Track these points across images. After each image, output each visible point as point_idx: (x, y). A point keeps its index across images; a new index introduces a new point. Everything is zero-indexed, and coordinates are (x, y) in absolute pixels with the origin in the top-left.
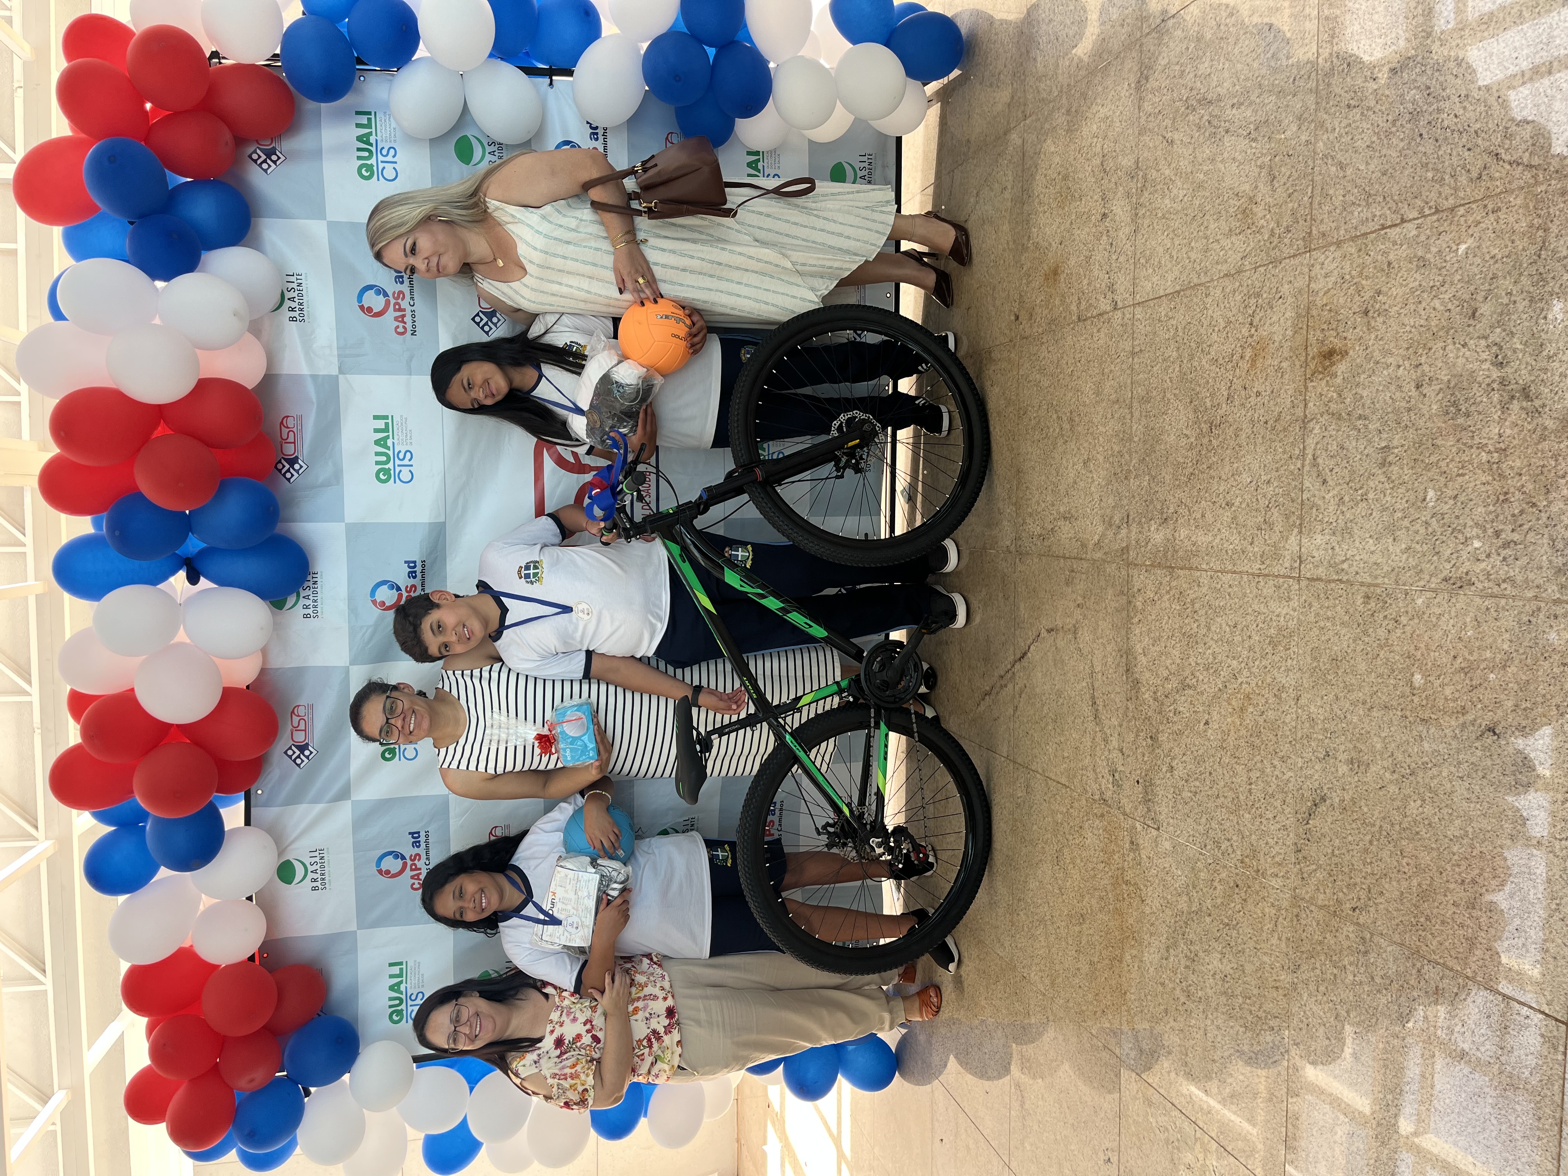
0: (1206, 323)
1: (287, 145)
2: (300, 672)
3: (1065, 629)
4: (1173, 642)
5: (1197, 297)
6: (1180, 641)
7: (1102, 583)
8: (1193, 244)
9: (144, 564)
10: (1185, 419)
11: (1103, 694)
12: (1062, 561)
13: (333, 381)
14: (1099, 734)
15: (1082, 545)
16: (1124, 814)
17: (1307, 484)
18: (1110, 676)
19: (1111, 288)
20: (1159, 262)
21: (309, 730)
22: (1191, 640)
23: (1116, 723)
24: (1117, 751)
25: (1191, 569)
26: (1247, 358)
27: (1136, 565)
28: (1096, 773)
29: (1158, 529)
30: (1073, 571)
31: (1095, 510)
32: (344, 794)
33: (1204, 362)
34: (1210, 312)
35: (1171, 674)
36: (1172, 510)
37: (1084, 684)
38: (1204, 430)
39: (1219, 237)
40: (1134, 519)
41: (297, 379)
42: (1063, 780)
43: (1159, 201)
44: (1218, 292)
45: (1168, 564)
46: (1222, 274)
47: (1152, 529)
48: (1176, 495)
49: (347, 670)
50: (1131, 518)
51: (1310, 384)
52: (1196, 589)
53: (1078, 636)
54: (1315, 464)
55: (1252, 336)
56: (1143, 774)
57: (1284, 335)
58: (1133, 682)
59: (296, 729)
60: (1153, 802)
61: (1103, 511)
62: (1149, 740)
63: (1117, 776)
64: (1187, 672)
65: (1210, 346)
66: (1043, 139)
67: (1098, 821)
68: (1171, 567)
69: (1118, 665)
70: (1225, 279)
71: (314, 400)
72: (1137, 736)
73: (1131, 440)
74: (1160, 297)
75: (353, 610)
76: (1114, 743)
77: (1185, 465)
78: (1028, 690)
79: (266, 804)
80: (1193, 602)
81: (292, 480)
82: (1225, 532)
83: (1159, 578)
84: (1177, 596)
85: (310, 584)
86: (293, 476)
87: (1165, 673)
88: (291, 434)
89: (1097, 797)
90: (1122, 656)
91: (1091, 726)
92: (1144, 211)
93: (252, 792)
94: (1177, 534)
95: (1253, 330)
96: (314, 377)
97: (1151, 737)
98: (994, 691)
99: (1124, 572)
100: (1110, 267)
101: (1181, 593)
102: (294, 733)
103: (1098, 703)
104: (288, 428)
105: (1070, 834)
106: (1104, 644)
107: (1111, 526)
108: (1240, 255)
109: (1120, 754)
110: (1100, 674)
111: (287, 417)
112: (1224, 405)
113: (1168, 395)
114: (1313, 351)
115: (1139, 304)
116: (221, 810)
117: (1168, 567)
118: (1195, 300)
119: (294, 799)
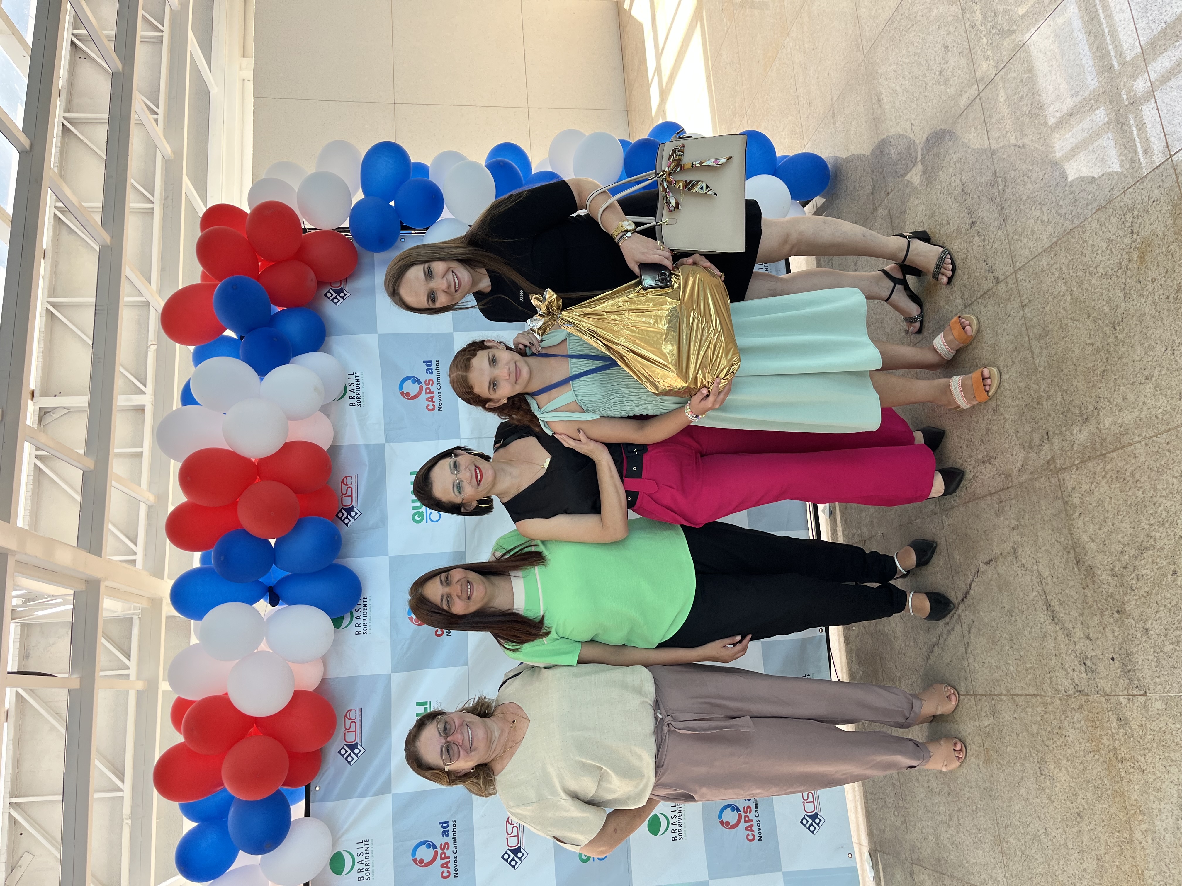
0: (1088, 253)
1: (351, 286)
2: (353, 680)
3: (1004, 554)
4: (1120, 517)
5: (1074, 238)
6: (1128, 513)
7: (1035, 499)
8: (1061, 203)
9: (241, 589)
10: (1086, 332)
11: (1056, 594)
12: (989, 498)
13: (381, 448)
14: (1060, 633)
15: (1006, 477)
16: (1105, 695)
18: (1060, 576)
19: (991, 270)
20: (1032, 230)
21: (359, 730)
22: (1138, 507)
23: (1077, 615)
24: (1084, 640)
25: (1123, 447)
26: (1135, 259)
27: (1064, 469)
28: (1066, 670)
29: (1080, 430)
30: (1001, 502)
31: (1013, 443)
32: (386, 788)
33: (1094, 281)
34: (1090, 242)
35: (1125, 545)
36: (1091, 408)
37: (1035, 594)
38: (1108, 332)
39: (1084, 187)
40: (1054, 433)
41: (355, 448)
42: (1032, 690)
43: (1021, 189)
44: (1095, 225)
45: (1099, 453)
46: (1094, 211)
47: (1075, 432)
48: (1093, 395)
49: (389, 677)
50: (1050, 433)
52: (1133, 461)
53: (1018, 554)
55: (1135, 241)
56: (1117, 649)
57: (1165, 227)
58: (1086, 570)
59: (348, 730)
60: (1134, 671)
61: (1021, 440)
62: (1116, 615)
63: (1089, 663)
64: (1142, 536)
65: (1096, 267)
66: (906, 200)
67: (1077, 715)
68: (1102, 455)
69: (1067, 561)
70: (1099, 212)
71: (367, 463)
72: (1102, 616)
73: (1036, 371)
74: (1039, 254)
75: (394, 626)
76: (1079, 633)
77: (1094, 368)
78: (976, 623)
79: (323, 800)
80: (1132, 474)
81: (349, 525)
82: (1150, 402)
83: (1092, 469)
84: (1114, 477)
85: (361, 607)
86: (350, 521)
87: (1119, 548)
88: (350, 489)
89: (1071, 692)
90: (1069, 552)
91: (1050, 628)
92: (1009, 203)
93: (312, 788)
94: (1101, 426)
95: (1135, 236)
96: (367, 446)
97: (1118, 612)
98: (942, 639)
99: (1054, 480)
100: (986, 256)
101: (1118, 472)
102: (347, 734)
103: (1052, 604)
104: (347, 485)
105: (1049, 739)
106: (1047, 551)
107: (1031, 448)
108: (1108, 189)
109: (1088, 642)
110: (1049, 579)
111: (347, 477)
112: (1123, 304)
113: (1065, 322)
115: (1020, 269)
117: (1098, 456)
118: (1073, 240)
119: (345, 795)
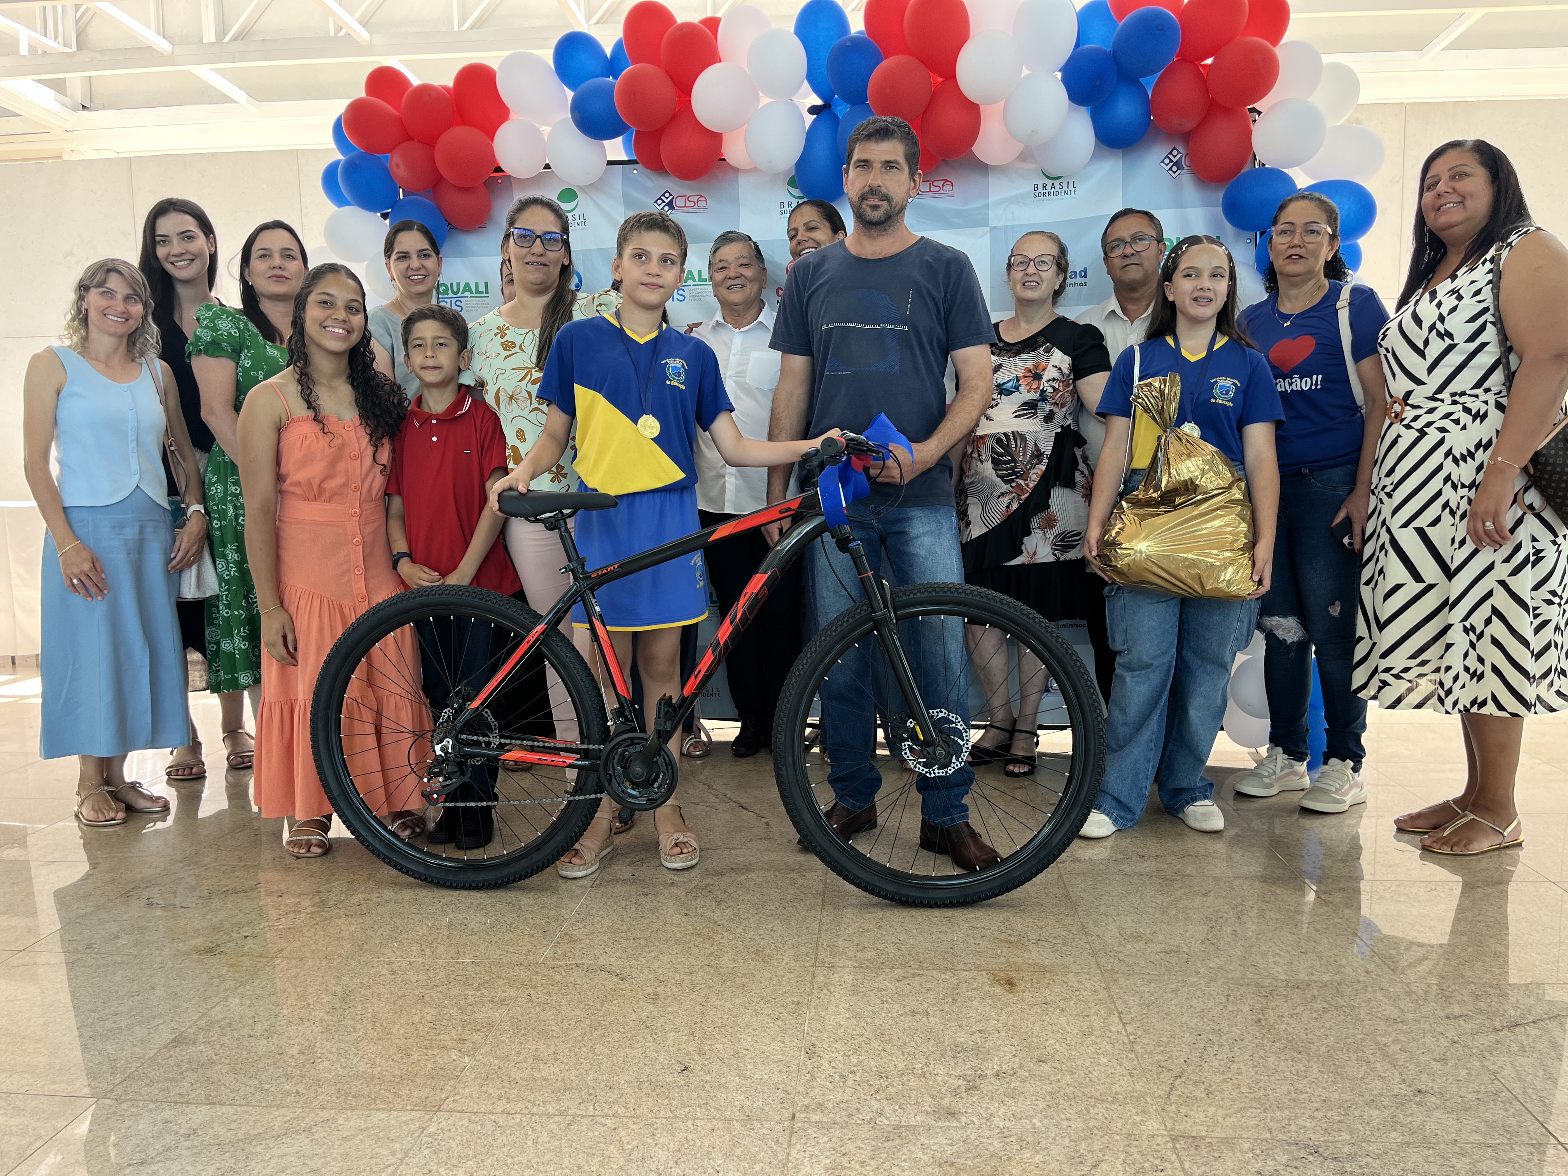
1: (1186, 178)
2: (736, 200)
4: (758, 895)
5: (1065, 909)
6: (759, 899)
9: (825, 69)
13: (984, 223)
17: (896, 971)
20: (1098, 888)
21: (685, 209)
22: (760, 905)
25: (823, 905)
34: (1051, 917)
35: (730, 894)
41: (985, 193)
43: (1153, 889)
46: (1085, 924)
51: (984, 973)
52: (805, 908)
54: (914, 975)
57: (1028, 958)
59: (687, 199)
60: (616, 884)
64: (732, 904)
69: (737, 864)
71: (967, 207)
74: (1066, 888)
79: (625, 178)
80: (793, 906)
82: (856, 925)
84: (799, 897)
87: (730, 891)
88: (938, 189)
90: (745, 866)
92: (1144, 879)
93: (636, 166)
95: (1034, 941)
96: (987, 206)
98: (713, 791)
101: (802, 900)
102: (684, 198)
104: (943, 186)
106: (755, 855)
111: (952, 185)
114: (1013, 975)
116: (621, 138)
118: (1063, 908)
